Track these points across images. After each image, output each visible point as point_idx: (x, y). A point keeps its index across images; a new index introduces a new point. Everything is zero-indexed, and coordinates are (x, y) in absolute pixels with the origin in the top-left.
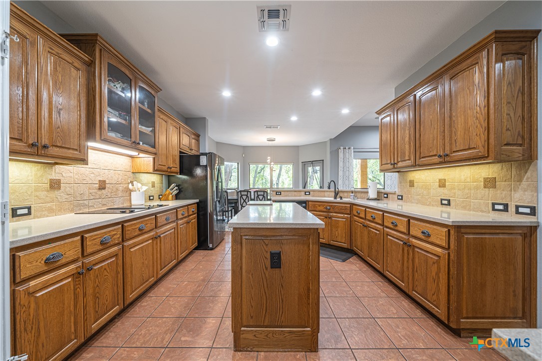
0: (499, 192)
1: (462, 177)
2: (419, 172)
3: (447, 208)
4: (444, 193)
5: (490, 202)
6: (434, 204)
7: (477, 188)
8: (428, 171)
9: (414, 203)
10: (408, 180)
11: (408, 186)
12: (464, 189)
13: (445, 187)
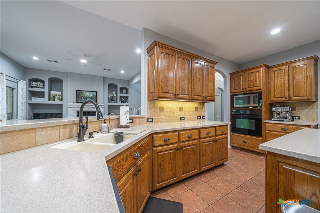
0: (199, 112)
2: (167, 102)
3: (183, 121)
4: (181, 114)
5: (197, 116)
6: (177, 120)
7: (193, 111)
8: (173, 102)
9: (163, 122)
10: (159, 106)
11: (158, 111)
12: (189, 112)
13: (182, 111)
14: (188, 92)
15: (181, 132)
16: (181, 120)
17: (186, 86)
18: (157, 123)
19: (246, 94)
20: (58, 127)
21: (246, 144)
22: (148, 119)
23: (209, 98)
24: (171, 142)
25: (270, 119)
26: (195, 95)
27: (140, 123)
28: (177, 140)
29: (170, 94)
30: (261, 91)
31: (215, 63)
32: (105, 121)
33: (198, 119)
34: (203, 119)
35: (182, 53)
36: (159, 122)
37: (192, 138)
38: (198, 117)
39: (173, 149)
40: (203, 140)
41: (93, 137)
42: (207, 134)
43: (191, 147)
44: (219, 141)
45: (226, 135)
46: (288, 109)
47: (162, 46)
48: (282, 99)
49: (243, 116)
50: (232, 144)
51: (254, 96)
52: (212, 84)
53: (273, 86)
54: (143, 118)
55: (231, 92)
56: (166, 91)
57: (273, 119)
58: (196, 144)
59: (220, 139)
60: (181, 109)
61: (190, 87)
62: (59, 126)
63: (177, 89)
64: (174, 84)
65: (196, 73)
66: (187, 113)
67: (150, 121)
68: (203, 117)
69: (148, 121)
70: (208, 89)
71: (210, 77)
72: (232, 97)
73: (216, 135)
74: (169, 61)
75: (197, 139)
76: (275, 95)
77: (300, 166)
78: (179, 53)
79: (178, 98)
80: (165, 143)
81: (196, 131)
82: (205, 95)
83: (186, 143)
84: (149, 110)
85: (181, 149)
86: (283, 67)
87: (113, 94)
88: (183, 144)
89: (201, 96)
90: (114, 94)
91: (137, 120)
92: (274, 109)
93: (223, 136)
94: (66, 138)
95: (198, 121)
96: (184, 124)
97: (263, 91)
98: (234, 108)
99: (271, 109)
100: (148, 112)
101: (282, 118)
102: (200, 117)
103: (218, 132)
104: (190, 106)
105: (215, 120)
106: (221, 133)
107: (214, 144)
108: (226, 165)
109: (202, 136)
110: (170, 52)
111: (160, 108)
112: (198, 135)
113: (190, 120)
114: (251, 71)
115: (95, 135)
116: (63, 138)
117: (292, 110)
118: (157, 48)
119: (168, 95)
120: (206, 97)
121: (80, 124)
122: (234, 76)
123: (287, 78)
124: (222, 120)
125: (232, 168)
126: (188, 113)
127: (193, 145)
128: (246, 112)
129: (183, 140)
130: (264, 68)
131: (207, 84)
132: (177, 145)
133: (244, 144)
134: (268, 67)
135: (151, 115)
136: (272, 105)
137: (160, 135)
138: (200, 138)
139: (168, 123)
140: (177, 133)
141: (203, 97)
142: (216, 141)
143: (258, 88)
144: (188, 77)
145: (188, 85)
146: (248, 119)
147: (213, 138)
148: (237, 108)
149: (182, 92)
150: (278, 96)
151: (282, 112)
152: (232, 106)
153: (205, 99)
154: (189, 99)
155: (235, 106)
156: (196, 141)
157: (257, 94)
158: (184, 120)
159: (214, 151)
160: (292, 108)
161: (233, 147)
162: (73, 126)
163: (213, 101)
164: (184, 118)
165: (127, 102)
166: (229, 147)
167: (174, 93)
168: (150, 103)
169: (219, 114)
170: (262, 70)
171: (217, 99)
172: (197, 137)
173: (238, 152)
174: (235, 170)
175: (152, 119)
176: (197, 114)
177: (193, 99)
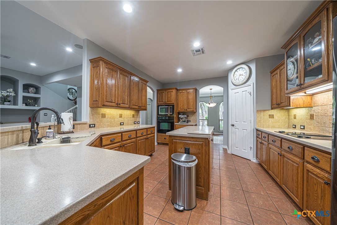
0: (135, 119)
1: (127, 114)
2: (106, 109)
4: (121, 120)
6: (117, 125)
7: (131, 118)
8: (114, 109)
9: (105, 127)
10: (101, 113)
11: (101, 117)
13: (122, 117)
14: (127, 102)
15: (123, 134)
16: (121, 125)
17: (126, 97)
18: (99, 128)
19: (166, 106)
20: (7, 134)
21: (166, 140)
22: (90, 125)
23: (143, 107)
24: (116, 141)
25: (178, 122)
26: (133, 105)
27: (82, 129)
28: (120, 140)
29: (113, 103)
30: (173, 104)
31: (147, 82)
32: (50, 127)
33: (134, 123)
34: (138, 123)
35: (123, 71)
36: (101, 127)
37: (132, 137)
38: (134, 122)
39: (117, 147)
40: (138, 138)
41: (42, 142)
42: (141, 134)
43: (130, 144)
44: (149, 138)
45: (154, 134)
46: (186, 116)
47: (106, 62)
48: (184, 110)
49: (164, 121)
50: (158, 142)
51: (170, 108)
52: (145, 97)
53: (179, 102)
54: (85, 124)
55: (157, 104)
56: (110, 100)
57: (179, 122)
58: (134, 142)
59: (150, 137)
60: (121, 116)
61: (129, 98)
62: (8, 132)
63: (119, 100)
64: (117, 95)
65: (133, 88)
66: (125, 119)
67: (92, 127)
68: (138, 122)
69: (90, 127)
70: (142, 101)
71: (144, 92)
72: (158, 107)
73: (147, 135)
74: (113, 76)
75: (135, 138)
76: (180, 107)
77: (178, 139)
78: (121, 70)
79: (119, 107)
80: (112, 143)
81: (134, 132)
82: (140, 105)
83: (127, 141)
84: (91, 116)
85: (123, 146)
86: (184, 91)
87: (8, 92)
88: (125, 142)
89: (137, 106)
90: (10, 92)
91: (79, 126)
92: (180, 116)
93: (152, 135)
94: (14, 144)
95: (134, 125)
96: (123, 128)
97: (175, 104)
98: (159, 115)
99: (179, 116)
100: (90, 118)
101: (183, 121)
102: (136, 122)
103: (149, 133)
104: (128, 113)
105: (147, 124)
106: (150, 133)
107: (146, 141)
108: (153, 155)
109: (138, 136)
110: (113, 68)
111: (102, 114)
112: (135, 135)
113: (128, 125)
114: (169, 91)
115: (43, 140)
116: (11, 144)
117: (187, 117)
118: (102, 63)
119: (111, 104)
120: (141, 107)
121: (32, 130)
122: (159, 92)
123: (185, 98)
124: (152, 124)
125: (157, 156)
126: (127, 119)
127: (132, 143)
128: (166, 118)
129: (125, 139)
130: (175, 90)
131: (142, 97)
132: (120, 143)
133: (165, 140)
134: (177, 90)
135: (93, 121)
136: (179, 113)
137: (107, 137)
138: (137, 137)
139: (109, 128)
140: (121, 134)
141: (139, 107)
142: (147, 139)
143: (172, 102)
144: (128, 91)
145: (128, 97)
146: (167, 123)
147: (145, 136)
148: (161, 115)
149: (123, 102)
150: (181, 108)
151: (183, 118)
152: (158, 114)
153: (140, 108)
154: (128, 108)
155: (160, 113)
156: (134, 139)
157: (172, 106)
158: (123, 125)
159: (146, 145)
160: (187, 115)
161: (158, 143)
162: (19, 132)
163: (146, 110)
164: (123, 123)
165: (36, 105)
166: (156, 144)
167: (116, 102)
168: (92, 110)
169: (149, 119)
170: (174, 91)
171: (149, 107)
172: (135, 136)
173: (161, 146)
174: (159, 157)
175: (94, 125)
176: (133, 120)
177: (131, 108)
